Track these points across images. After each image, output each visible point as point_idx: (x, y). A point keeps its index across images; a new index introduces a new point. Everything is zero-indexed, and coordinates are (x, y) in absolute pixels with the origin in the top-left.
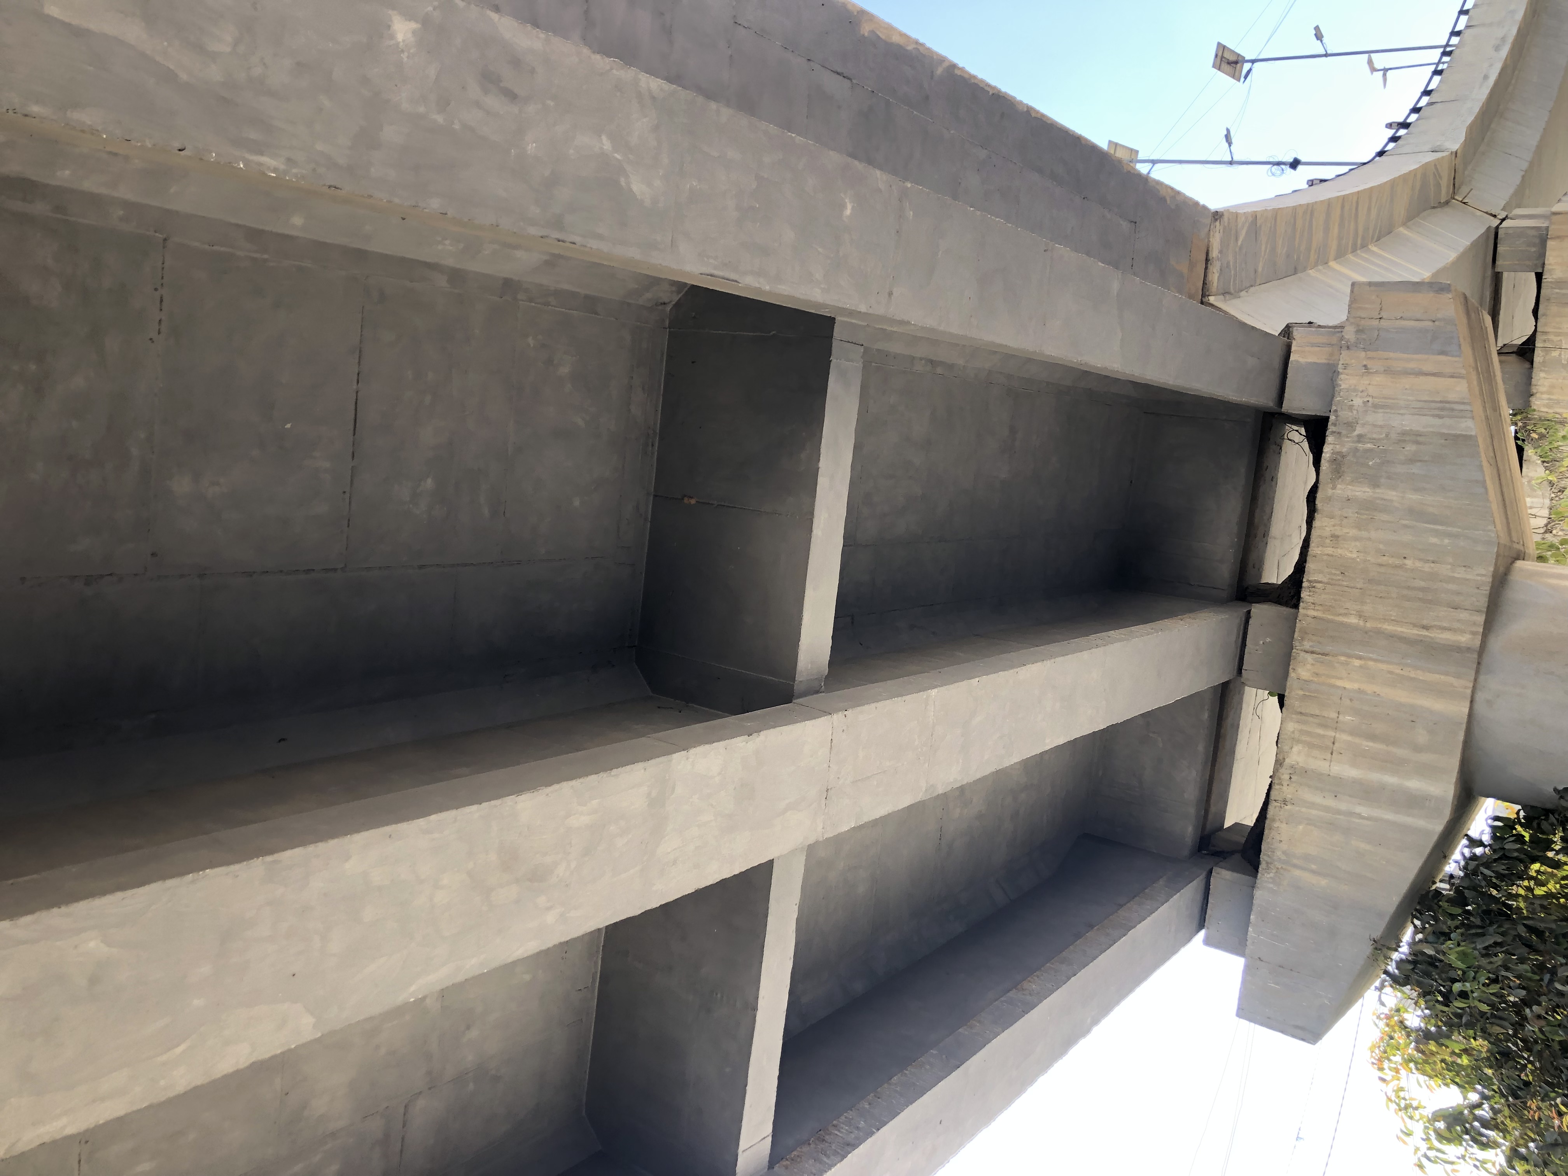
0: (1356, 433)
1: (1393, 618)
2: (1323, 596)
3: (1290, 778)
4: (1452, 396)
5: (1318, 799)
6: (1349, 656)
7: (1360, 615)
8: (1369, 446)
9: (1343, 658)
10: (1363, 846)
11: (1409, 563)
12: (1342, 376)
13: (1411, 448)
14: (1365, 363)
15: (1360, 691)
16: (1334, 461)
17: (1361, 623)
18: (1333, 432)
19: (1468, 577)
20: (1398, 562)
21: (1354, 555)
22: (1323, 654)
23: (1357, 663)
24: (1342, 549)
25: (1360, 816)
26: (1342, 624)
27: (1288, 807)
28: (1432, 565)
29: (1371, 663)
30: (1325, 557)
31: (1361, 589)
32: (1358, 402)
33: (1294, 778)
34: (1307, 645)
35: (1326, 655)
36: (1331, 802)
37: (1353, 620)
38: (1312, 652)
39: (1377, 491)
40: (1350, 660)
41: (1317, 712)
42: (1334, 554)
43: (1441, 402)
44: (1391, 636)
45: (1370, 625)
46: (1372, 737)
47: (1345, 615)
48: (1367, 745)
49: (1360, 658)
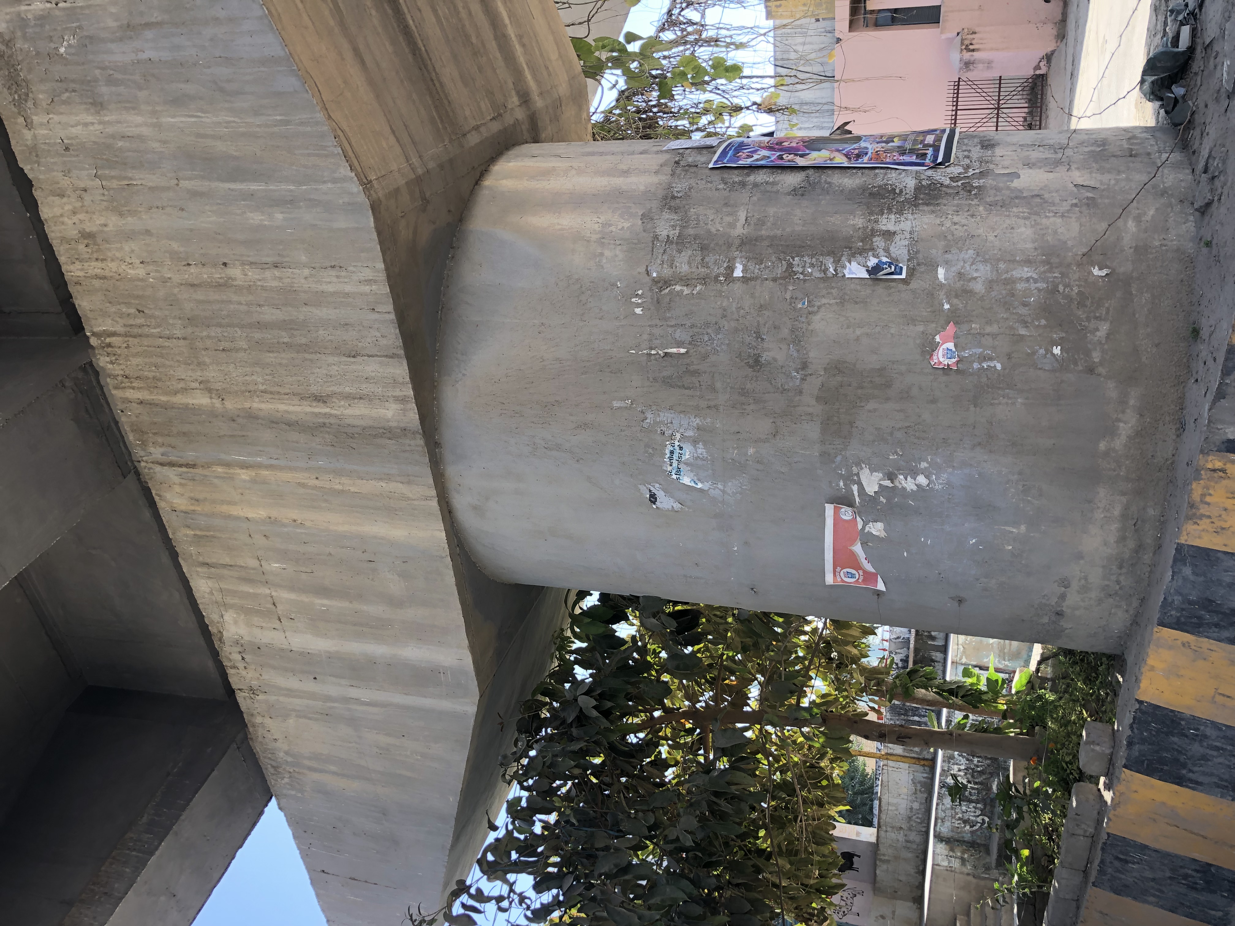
1: (262, 387)
2: (135, 361)
3: (243, 659)
5: (293, 683)
6: (228, 465)
7: (207, 388)
9: (220, 469)
10: (384, 740)
11: (235, 272)
15: (271, 521)
17: (217, 403)
19: (348, 288)
20: (218, 274)
21: (141, 272)
22: (187, 465)
23: (244, 475)
24: (112, 260)
25: (357, 701)
26: (186, 408)
27: (261, 697)
28: (277, 273)
29: (265, 473)
30: (97, 283)
31: (184, 339)
33: (248, 657)
34: (155, 452)
35: (194, 466)
36: (313, 687)
37: (201, 400)
38: (172, 464)
39: (107, 119)
40: (232, 471)
41: (227, 560)
42: (107, 273)
44: (275, 422)
45: (231, 405)
46: (323, 591)
47: (185, 390)
48: (321, 603)
49: (245, 466)
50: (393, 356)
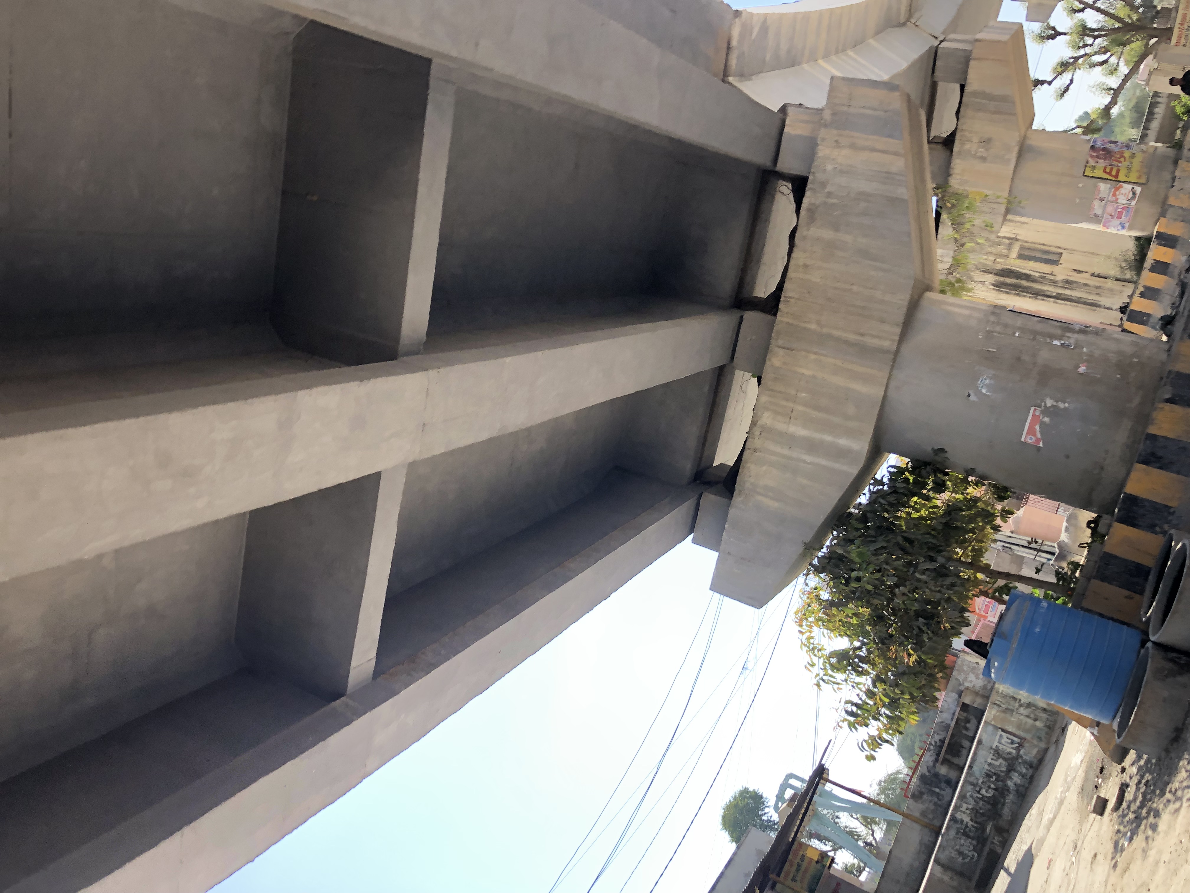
0: (827, 190)
1: (840, 327)
2: (796, 309)
3: (760, 434)
4: (894, 169)
5: (778, 449)
6: (808, 352)
7: (818, 323)
8: (834, 201)
9: (804, 353)
10: (805, 482)
11: (855, 288)
12: (820, 147)
13: (863, 205)
14: (836, 138)
15: (814, 377)
16: (809, 210)
17: (819, 329)
18: (810, 189)
19: (893, 300)
20: (847, 287)
21: (818, 280)
22: (790, 349)
23: (813, 357)
24: (810, 275)
25: (805, 462)
26: (805, 329)
27: (757, 454)
28: (870, 291)
29: (822, 358)
30: (798, 280)
31: (821, 305)
32: (829, 167)
33: (763, 434)
34: (780, 342)
35: (793, 350)
36: (786, 452)
37: (813, 326)
38: (784, 348)
39: (838, 235)
40: (809, 355)
41: (783, 390)
42: (804, 278)
43: (886, 172)
44: (838, 339)
45: (825, 330)
46: (818, 408)
47: (809, 322)
48: (815, 414)
49: (815, 353)
50: (898, 325)
